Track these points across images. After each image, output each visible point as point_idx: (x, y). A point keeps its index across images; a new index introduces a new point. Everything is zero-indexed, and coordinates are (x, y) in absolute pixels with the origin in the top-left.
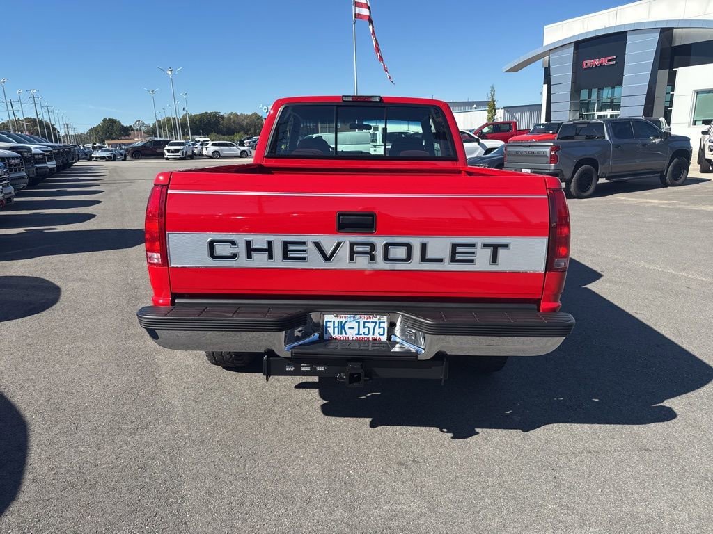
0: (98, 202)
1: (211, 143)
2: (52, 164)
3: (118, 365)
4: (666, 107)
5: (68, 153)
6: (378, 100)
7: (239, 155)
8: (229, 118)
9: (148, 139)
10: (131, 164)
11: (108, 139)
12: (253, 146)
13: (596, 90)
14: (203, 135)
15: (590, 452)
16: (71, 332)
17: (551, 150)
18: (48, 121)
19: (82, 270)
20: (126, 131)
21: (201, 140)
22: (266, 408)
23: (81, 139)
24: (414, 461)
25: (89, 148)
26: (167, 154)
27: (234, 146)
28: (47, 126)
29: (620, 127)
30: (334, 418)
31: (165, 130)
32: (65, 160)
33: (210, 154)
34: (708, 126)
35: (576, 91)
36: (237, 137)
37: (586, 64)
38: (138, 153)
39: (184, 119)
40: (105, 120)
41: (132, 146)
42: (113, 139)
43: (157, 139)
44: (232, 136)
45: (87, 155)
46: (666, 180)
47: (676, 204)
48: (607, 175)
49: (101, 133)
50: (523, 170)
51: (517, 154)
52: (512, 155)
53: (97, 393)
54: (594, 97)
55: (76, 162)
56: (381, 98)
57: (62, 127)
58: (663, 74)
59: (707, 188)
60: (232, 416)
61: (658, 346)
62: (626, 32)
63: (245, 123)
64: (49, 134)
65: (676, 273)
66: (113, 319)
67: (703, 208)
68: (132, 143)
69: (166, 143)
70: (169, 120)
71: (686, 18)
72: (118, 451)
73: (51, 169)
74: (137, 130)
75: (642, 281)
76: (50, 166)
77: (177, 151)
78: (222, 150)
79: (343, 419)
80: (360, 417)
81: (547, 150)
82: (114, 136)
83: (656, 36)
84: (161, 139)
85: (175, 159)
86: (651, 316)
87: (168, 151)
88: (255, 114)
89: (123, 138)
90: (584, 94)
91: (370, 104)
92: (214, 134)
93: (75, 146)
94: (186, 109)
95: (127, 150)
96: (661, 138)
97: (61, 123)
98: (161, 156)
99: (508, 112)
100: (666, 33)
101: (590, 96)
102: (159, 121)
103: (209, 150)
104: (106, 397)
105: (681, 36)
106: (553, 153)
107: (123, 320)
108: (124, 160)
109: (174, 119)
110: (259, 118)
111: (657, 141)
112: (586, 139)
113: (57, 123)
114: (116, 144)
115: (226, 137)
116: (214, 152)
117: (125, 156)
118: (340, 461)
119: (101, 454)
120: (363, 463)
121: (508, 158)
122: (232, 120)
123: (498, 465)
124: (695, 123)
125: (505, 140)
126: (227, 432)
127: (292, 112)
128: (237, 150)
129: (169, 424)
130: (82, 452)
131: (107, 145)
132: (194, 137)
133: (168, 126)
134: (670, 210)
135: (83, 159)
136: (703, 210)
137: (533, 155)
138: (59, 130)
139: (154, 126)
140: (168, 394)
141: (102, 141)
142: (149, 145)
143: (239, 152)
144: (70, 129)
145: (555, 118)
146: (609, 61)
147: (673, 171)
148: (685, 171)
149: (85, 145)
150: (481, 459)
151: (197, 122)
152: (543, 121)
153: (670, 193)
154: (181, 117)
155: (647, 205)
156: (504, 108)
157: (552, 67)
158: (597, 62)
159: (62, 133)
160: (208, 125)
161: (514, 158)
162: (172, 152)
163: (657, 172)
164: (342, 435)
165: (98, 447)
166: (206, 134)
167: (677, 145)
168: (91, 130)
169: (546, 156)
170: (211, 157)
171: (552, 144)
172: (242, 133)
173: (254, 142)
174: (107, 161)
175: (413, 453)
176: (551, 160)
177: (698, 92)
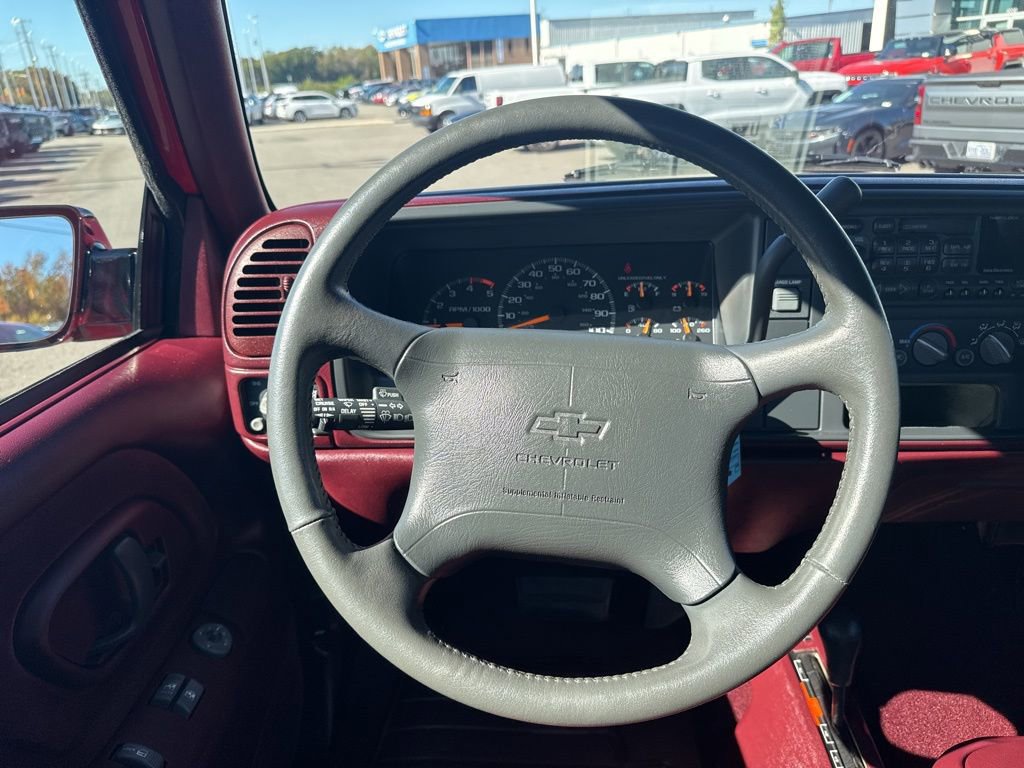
7: (336, 115)
8: (331, 56)
36: (343, 84)
44: (334, 85)
45: (87, 126)
52: (943, 109)
63: (355, 62)
78: (310, 108)
103: (288, 109)
110: (375, 53)
116: (297, 112)
121: (926, 116)
122: (336, 59)
128: (333, 107)
135: (82, 132)
137: (1009, 108)
143: (338, 109)
151: (282, 65)
160: (300, 67)
166: (297, 80)
172: (349, 77)
173: (365, 91)
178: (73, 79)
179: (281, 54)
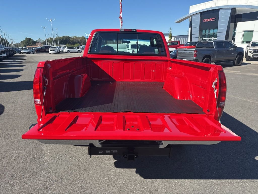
0: (23, 70)
1: (66, 47)
2: (5, 55)
3: (26, 143)
4: (233, 37)
5: (12, 51)
6: (135, 31)
7: (77, 52)
8: (73, 38)
9: (43, 46)
10: (36, 55)
11: (28, 45)
12: (82, 49)
13: (208, 30)
14: (64, 44)
15: (230, 183)
16: (6, 127)
17: (195, 52)
18: (5, 38)
19: (13, 98)
20: (35, 43)
21: (63, 46)
22: (89, 164)
23: (17, 45)
24: (156, 190)
25: (20, 49)
26: (50, 52)
27: (75, 48)
28: (4, 40)
29: (219, 44)
30: (119, 169)
31: (49, 42)
32: (10, 53)
33: (66, 51)
34: (249, 44)
35: (201, 30)
36: (76, 45)
37: (205, 21)
38: (39, 51)
39: (56, 38)
40: (26, 38)
41: (37, 48)
42: (29, 46)
43: (46, 46)
44: (75, 45)
45: (19, 52)
46: (235, 63)
47: (239, 73)
48: (214, 61)
49: (25, 43)
50: (184, 59)
51: (181, 53)
52: (180, 54)
53: (15, 157)
54: (207, 33)
55: (15, 54)
56: (136, 30)
57: (10, 41)
58: (232, 25)
59: (249, 67)
60: (75, 168)
61: (246, 131)
62: (219, 9)
63: (79, 40)
64: (5, 43)
65: (246, 100)
66: (25, 121)
67: (250, 74)
68: (37, 47)
69: (50, 47)
70: (51, 39)
71: (241, 4)
72: (22, 188)
73: (4, 57)
74: (39, 42)
75: (233, 103)
76: (4, 56)
77: (54, 50)
78: (71, 50)
79: (123, 169)
80: (130, 168)
81: (193, 52)
82: (30, 44)
83: (230, 11)
84: (48, 46)
85: (53, 53)
86: (240, 118)
87: (50, 50)
88: (83, 37)
89: (33, 45)
90: (204, 31)
91: (132, 32)
92: (68, 44)
93: (15, 48)
94: (57, 35)
95: (35, 50)
96: (233, 48)
97: (10, 39)
98: (48, 52)
99: (176, 37)
100: (233, 10)
101: (206, 32)
102: (47, 39)
103: (66, 50)
104: (19, 159)
105: (239, 11)
106: (195, 53)
107: (29, 121)
108: (34, 53)
109: (53, 38)
110: (85, 38)
111: (232, 49)
112: (207, 48)
113: (8, 39)
114: (31, 47)
115: (72, 45)
116: (68, 51)
117: (34, 52)
118: (123, 191)
119: (15, 190)
120: (134, 192)
121: (178, 55)
122: (75, 39)
123: (192, 191)
124: (243, 43)
125: (176, 48)
126: (72, 177)
127: (99, 36)
128: (76, 50)
129: (46, 173)
130: (6, 189)
131: (27, 48)
132: (60, 45)
133: (50, 41)
134: (238, 75)
135: (18, 53)
136: (250, 75)
137: (187, 54)
138: (9, 42)
139: (45, 41)
140: (47, 157)
141: (25, 46)
142: (43, 48)
143: (77, 51)
144: (13, 42)
145: (194, 40)
146: (213, 19)
147: (237, 60)
148: (242, 60)
149: (19, 48)
150: (184, 189)
151: (62, 40)
152: (189, 41)
153: (236, 68)
154: (55, 38)
155: (229, 73)
156: (175, 36)
157: (192, 21)
158: (209, 20)
159: (10, 43)
160: (65, 41)
161: (180, 55)
162: (52, 51)
163: (232, 61)
164: (123, 178)
165: (14, 186)
166: (65, 44)
167: (239, 51)
168: (21, 42)
169: (193, 54)
170: (66, 53)
171: (195, 50)
172: (78, 44)
173: (83, 47)
174: (27, 54)
175: (155, 186)
176: (194, 56)
177: (244, 31)
178: (8, 40)
179: (61, 37)
